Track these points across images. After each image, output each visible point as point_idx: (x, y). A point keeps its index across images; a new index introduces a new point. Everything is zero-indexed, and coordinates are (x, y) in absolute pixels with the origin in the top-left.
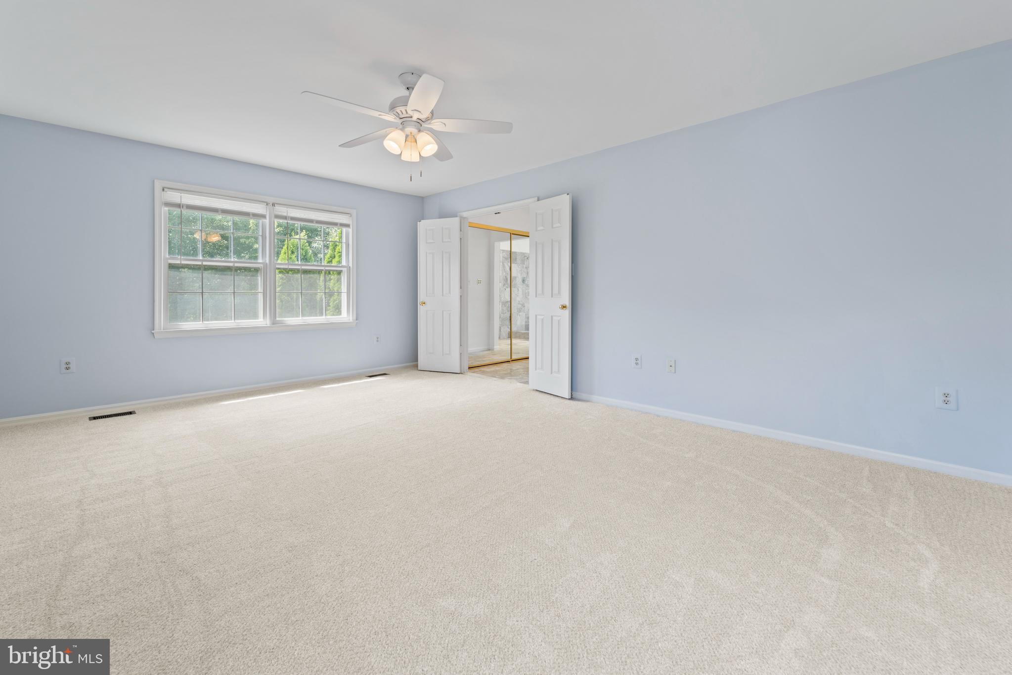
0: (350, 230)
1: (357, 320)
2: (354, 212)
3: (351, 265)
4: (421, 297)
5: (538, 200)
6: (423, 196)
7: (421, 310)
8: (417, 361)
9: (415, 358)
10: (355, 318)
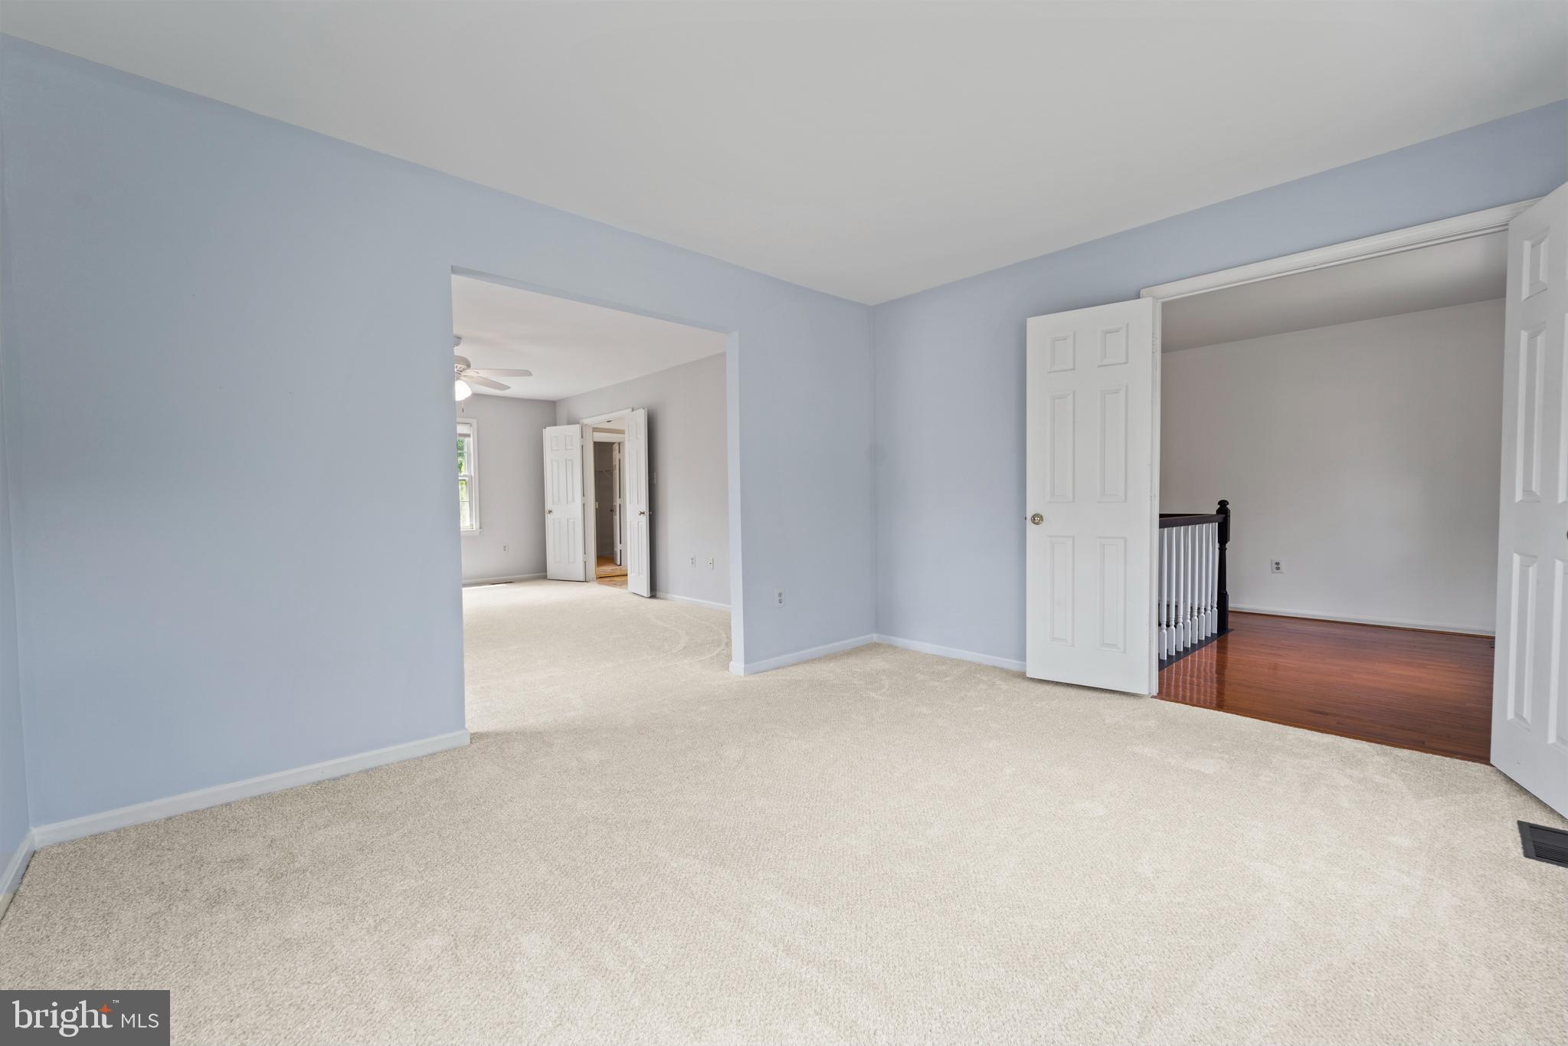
0: (471, 439)
1: (480, 528)
2: (474, 422)
3: (473, 474)
4: (548, 506)
5: (633, 410)
6: (555, 400)
7: (549, 518)
8: (546, 572)
9: (545, 570)
10: (478, 526)
